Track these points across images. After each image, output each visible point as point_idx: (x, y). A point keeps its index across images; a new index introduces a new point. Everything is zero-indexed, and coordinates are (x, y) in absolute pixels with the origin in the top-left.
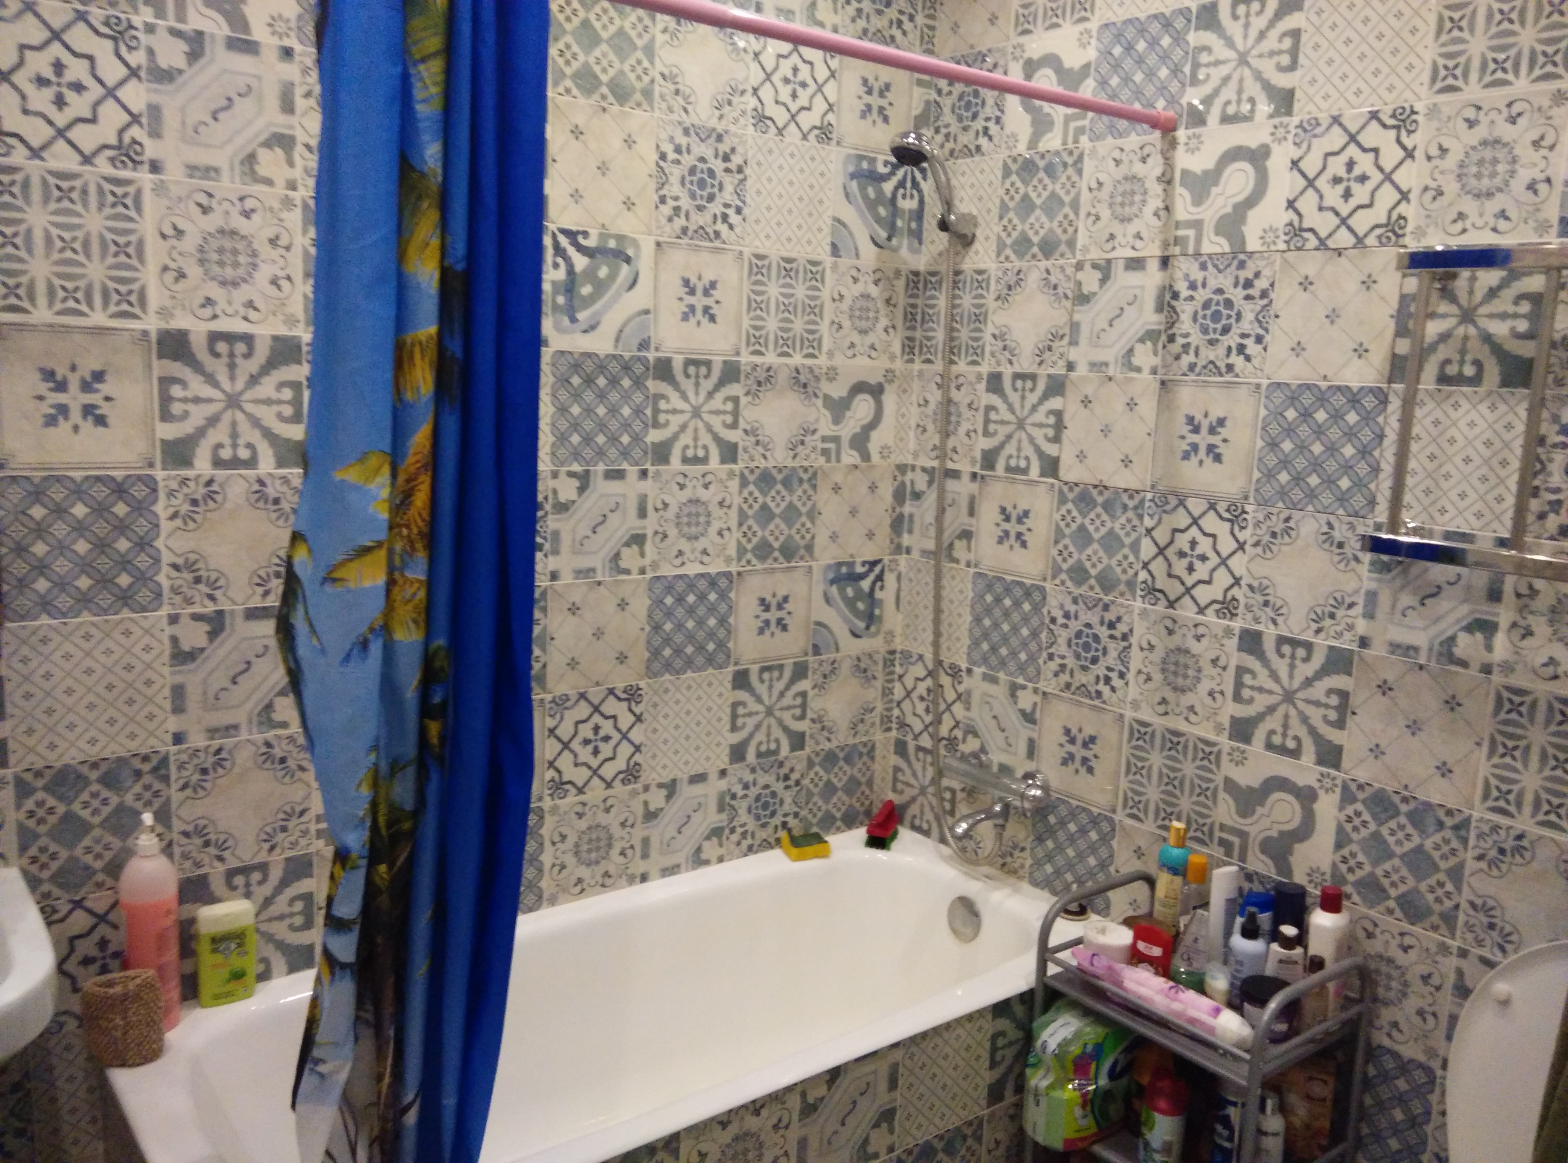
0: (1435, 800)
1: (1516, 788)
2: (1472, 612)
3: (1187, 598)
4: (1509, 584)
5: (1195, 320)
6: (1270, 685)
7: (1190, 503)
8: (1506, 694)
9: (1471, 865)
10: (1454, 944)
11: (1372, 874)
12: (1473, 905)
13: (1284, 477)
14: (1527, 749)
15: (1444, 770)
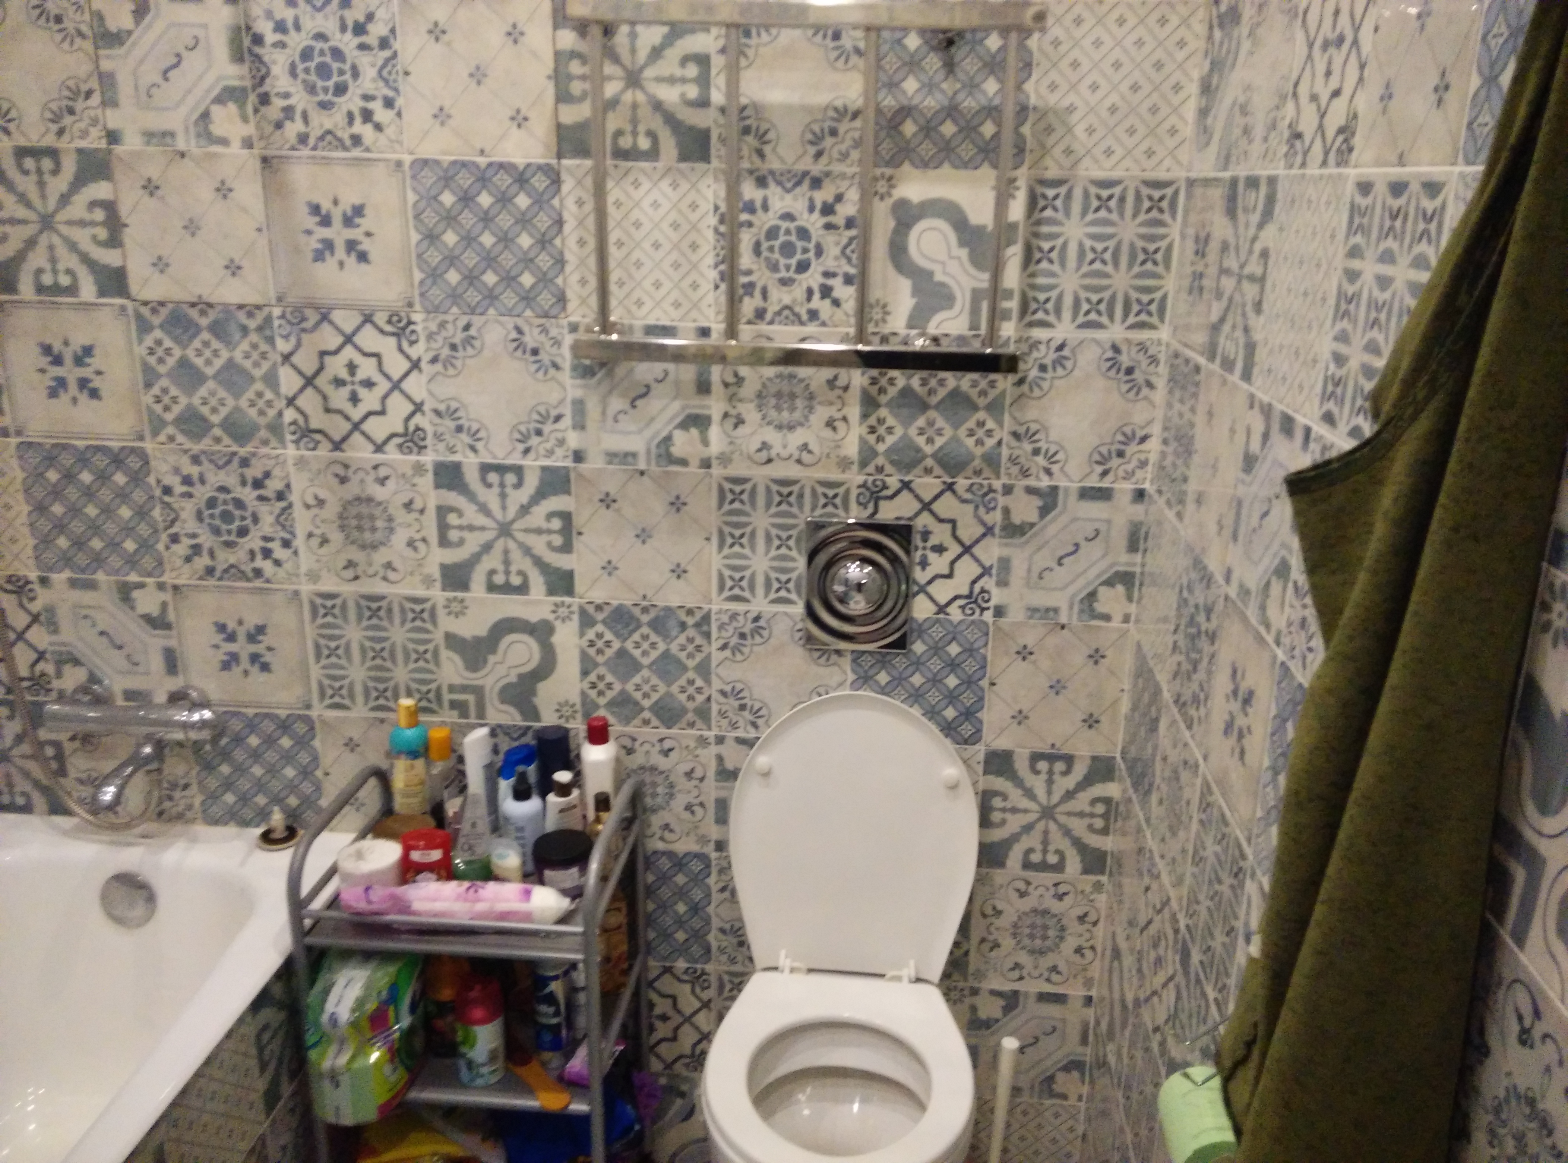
0: (674, 602)
1: (747, 573)
2: (684, 408)
3: (357, 437)
4: (716, 373)
5: (293, 73)
6: (481, 520)
7: (337, 316)
8: (727, 486)
9: (717, 656)
10: (711, 734)
11: (623, 692)
12: (723, 693)
13: (453, 277)
14: (753, 534)
15: (679, 572)
